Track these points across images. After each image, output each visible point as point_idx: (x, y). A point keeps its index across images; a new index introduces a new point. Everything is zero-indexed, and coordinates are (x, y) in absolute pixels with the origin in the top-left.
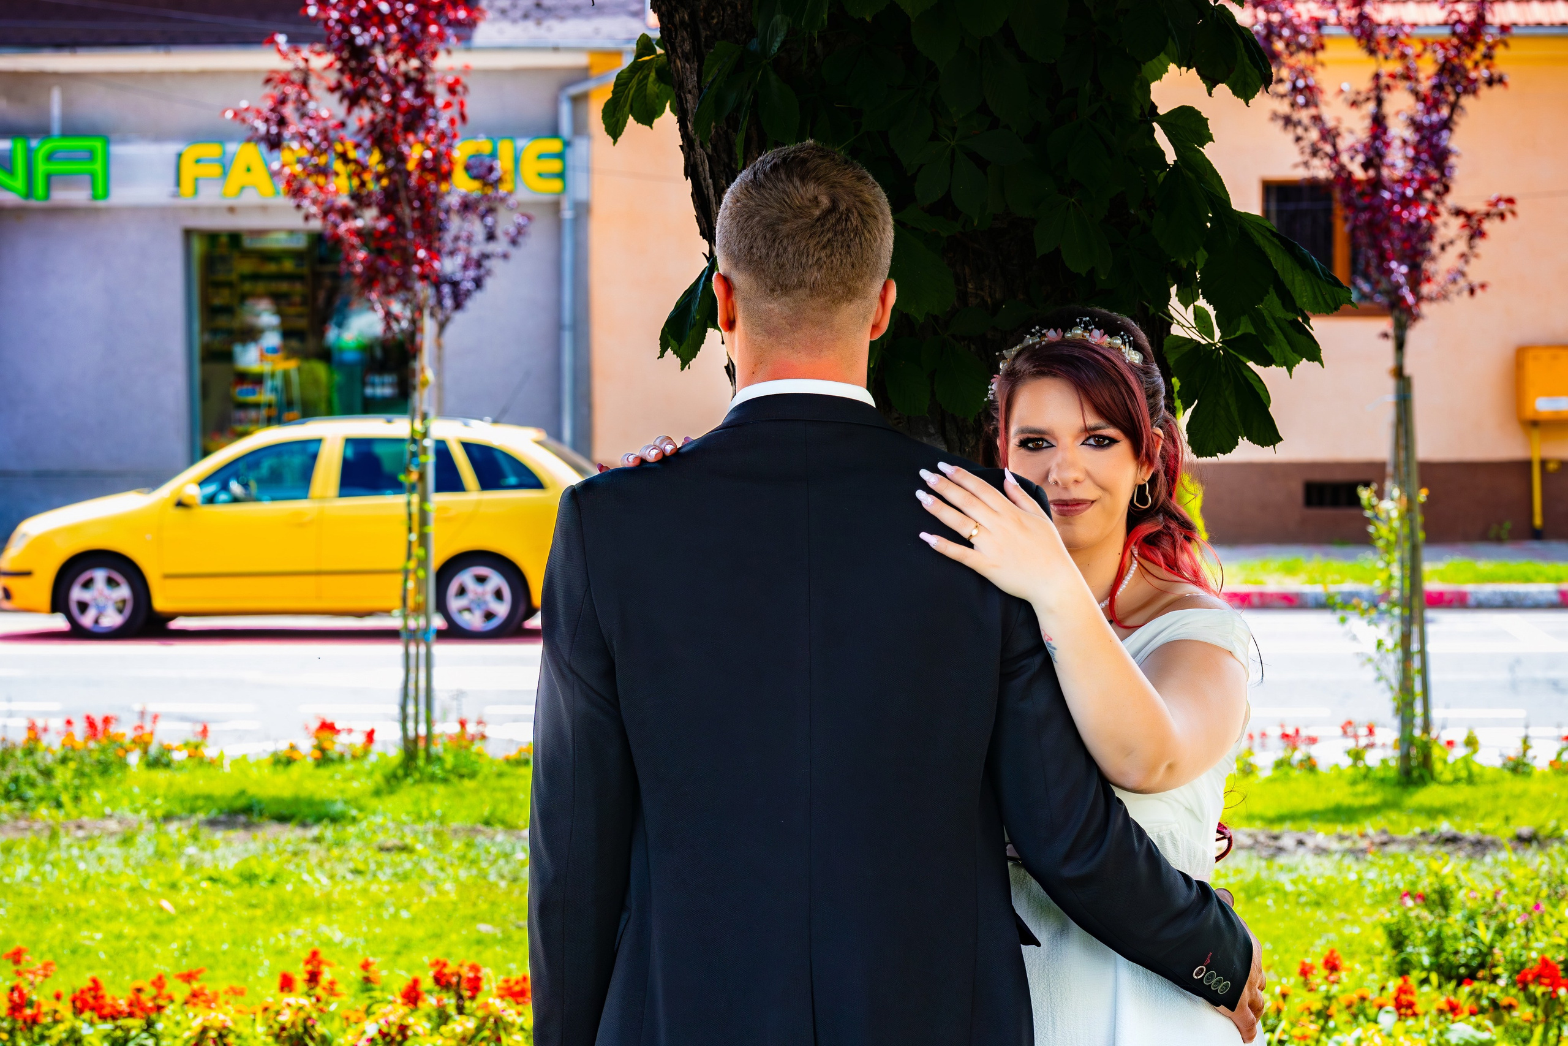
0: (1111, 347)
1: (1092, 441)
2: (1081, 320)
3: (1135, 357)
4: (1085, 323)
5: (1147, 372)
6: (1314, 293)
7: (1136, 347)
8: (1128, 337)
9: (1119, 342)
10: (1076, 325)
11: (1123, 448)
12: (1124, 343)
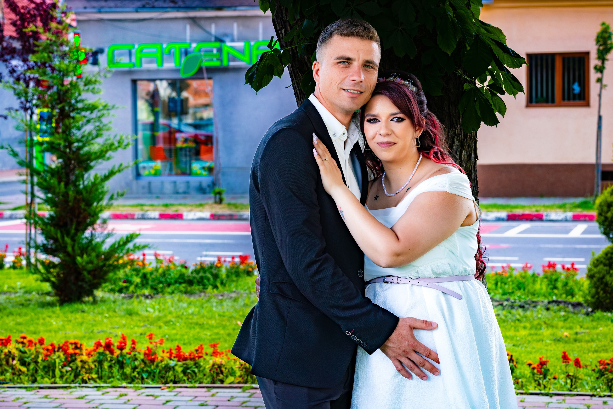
0: (404, 85)
1: (395, 119)
2: (393, 74)
3: (414, 89)
4: (395, 75)
5: (418, 94)
6: (512, 61)
7: (415, 85)
8: (412, 81)
9: (407, 82)
10: (391, 76)
11: (407, 123)
12: (409, 83)
